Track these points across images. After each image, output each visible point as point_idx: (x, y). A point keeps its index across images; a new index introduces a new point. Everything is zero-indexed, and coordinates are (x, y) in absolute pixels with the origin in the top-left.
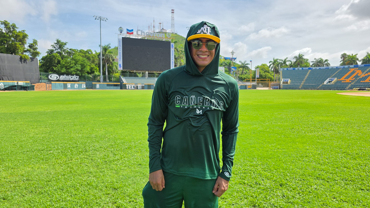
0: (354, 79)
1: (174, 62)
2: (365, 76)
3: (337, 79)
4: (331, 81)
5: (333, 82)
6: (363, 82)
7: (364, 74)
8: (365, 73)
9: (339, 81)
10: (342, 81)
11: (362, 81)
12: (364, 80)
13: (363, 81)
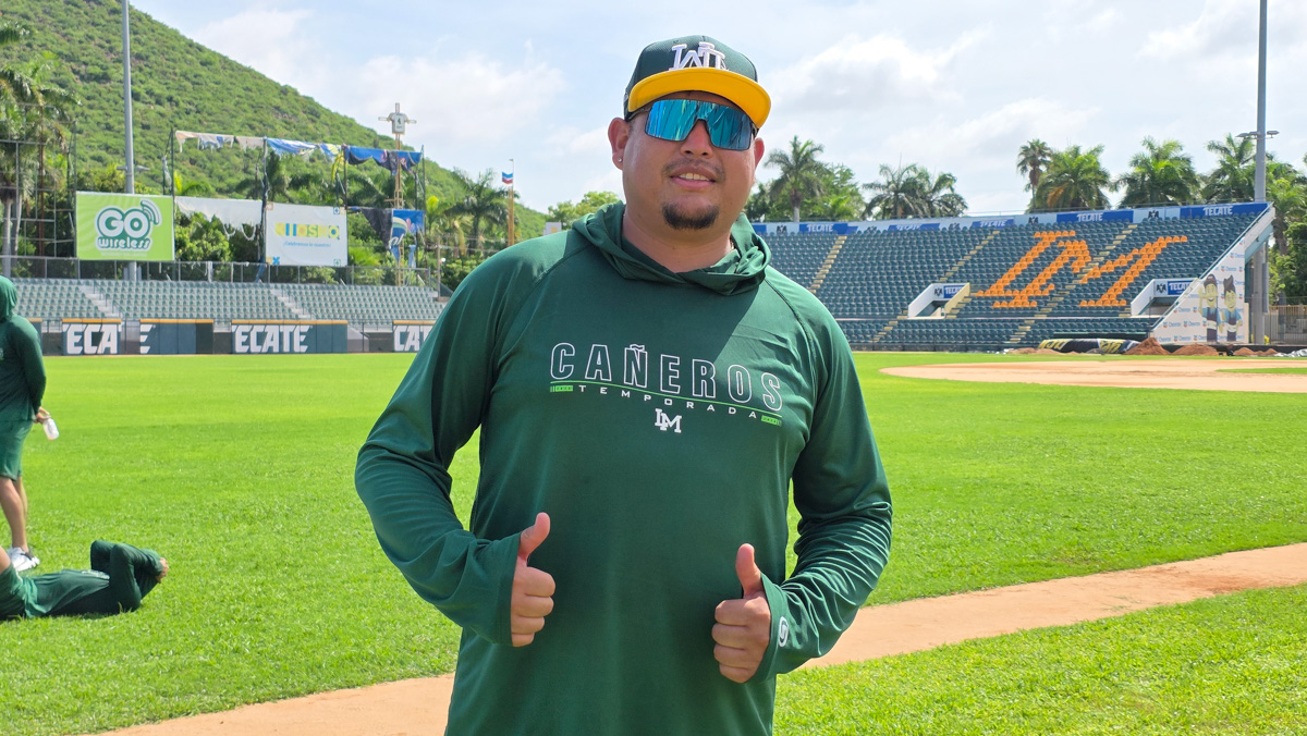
0: (1051, 292)
2: (1103, 274)
3: (973, 289)
4: (941, 298)
5: (952, 303)
6: (1091, 308)
7: (1101, 264)
8: (1106, 258)
9: (979, 298)
10: (994, 298)
11: (1084, 304)
12: (1096, 298)
13: (1092, 304)
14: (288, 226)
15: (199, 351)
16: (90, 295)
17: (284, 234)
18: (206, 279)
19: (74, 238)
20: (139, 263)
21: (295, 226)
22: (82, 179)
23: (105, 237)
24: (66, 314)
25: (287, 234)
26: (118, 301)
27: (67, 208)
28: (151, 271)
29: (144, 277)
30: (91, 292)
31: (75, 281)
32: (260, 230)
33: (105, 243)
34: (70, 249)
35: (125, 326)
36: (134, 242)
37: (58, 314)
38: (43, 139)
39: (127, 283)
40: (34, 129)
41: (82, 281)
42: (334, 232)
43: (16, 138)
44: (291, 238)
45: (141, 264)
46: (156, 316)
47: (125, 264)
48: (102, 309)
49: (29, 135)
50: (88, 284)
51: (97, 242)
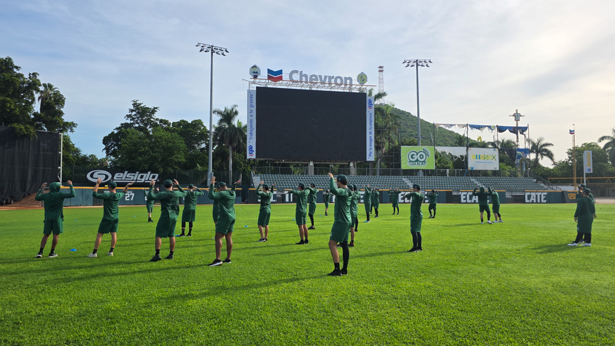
1: (373, 139)
14: (477, 155)
15: (448, 202)
16: (406, 182)
17: (475, 158)
18: (447, 175)
19: (400, 162)
21: (479, 156)
22: (403, 142)
23: (411, 161)
25: (477, 158)
27: (398, 151)
28: (427, 172)
29: (424, 175)
31: (401, 177)
32: (466, 157)
33: (411, 163)
34: (399, 165)
38: (390, 128)
39: (419, 177)
40: (387, 125)
41: (403, 177)
42: (494, 157)
44: (478, 160)
45: (423, 170)
47: (418, 170)
49: (385, 127)
50: (405, 178)
51: (408, 163)
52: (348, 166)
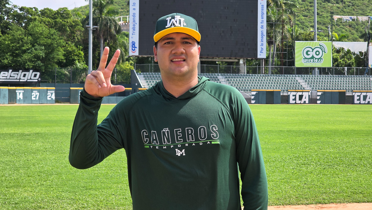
1: (265, 33)
15: (340, 103)
16: (299, 81)
18: (344, 74)
19: (294, 59)
20: (318, 68)
22: (298, 36)
23: (306, 58)
24: (290, 88)
26: (310, 83)
27: (292, 47)
28: (323, 71)
29: (320, 74)
30: (300, 80)
31: (294, 75)
32: (367, 54)
33: (306, 60)
34: (293, 63)
35: (312, 93)
36: (317, 60)
37: (287, 88)
38: (283, 21)
39: (314, 76)
40: (280, 18)
41: (297, 75)
43: (274, 21)
45: (319, 69)
46: (324, 89)
47: (313, 68)
48: (304, 86)
49: (278, 20)
50: (299, 76)
51: (303, 60)
52: (238, 63)
